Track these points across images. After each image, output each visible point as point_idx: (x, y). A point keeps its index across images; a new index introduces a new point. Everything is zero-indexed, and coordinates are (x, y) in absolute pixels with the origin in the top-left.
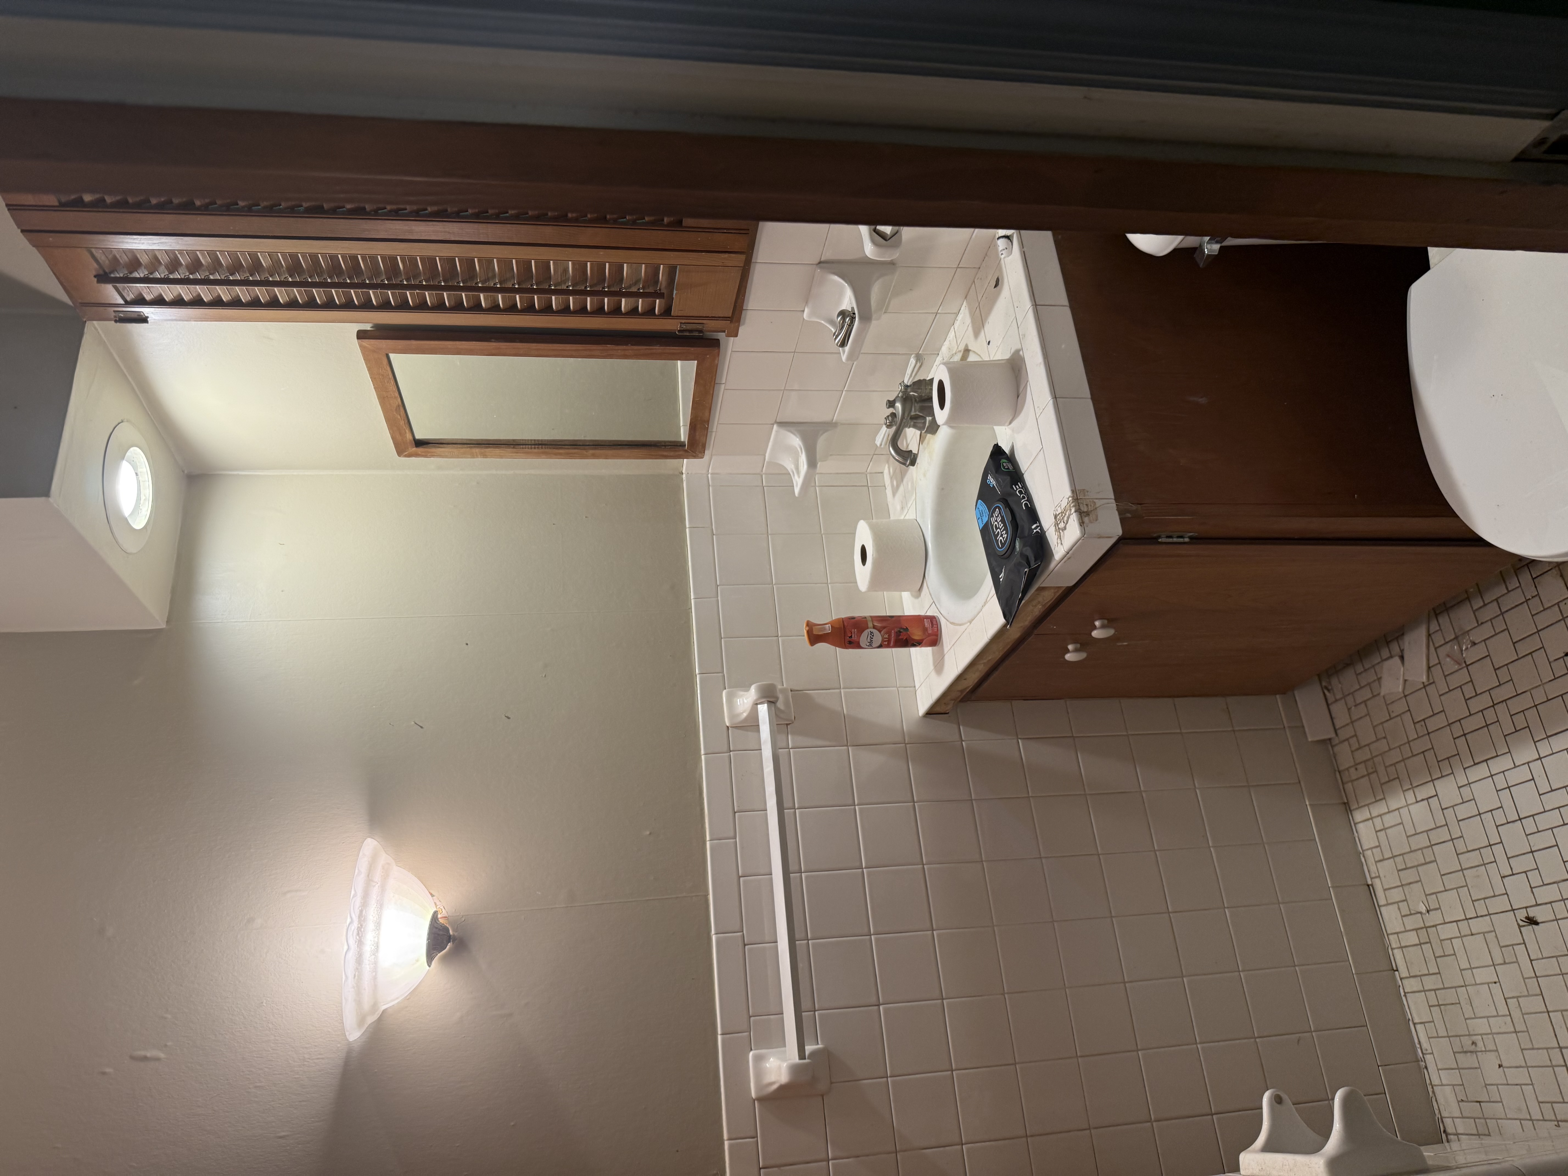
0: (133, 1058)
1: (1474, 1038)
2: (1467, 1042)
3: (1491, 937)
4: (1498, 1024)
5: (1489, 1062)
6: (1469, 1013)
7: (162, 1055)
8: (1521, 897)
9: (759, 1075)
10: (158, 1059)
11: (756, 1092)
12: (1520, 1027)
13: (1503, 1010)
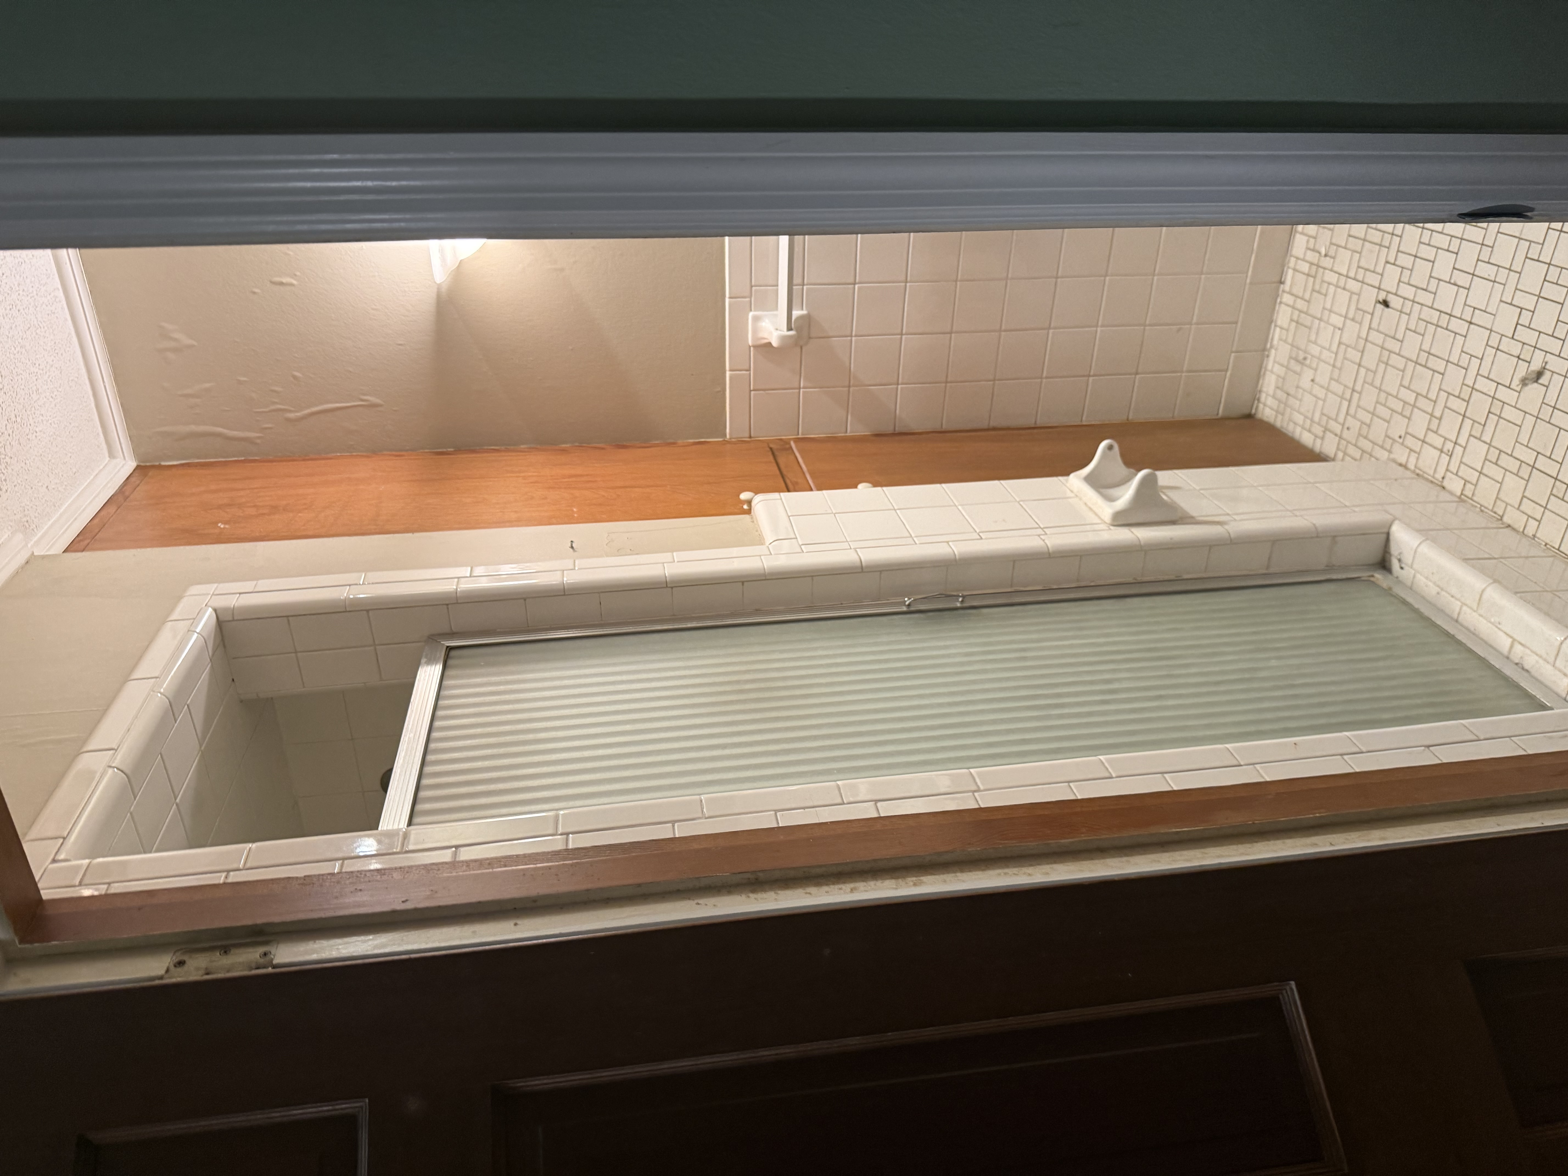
0: (271, 282)
1: (1307, 355)
2: (1301, 356)
3: (1355, 297)
4: (1326, 355)
5: (1308, 374)
6: (1313, 338)
7: (294, 282)
8: (1390, 283)
9: (755, 331)
10: (292, 285)
11: (753, 340)
12: (1338, 364)
13: (1334, 348)
